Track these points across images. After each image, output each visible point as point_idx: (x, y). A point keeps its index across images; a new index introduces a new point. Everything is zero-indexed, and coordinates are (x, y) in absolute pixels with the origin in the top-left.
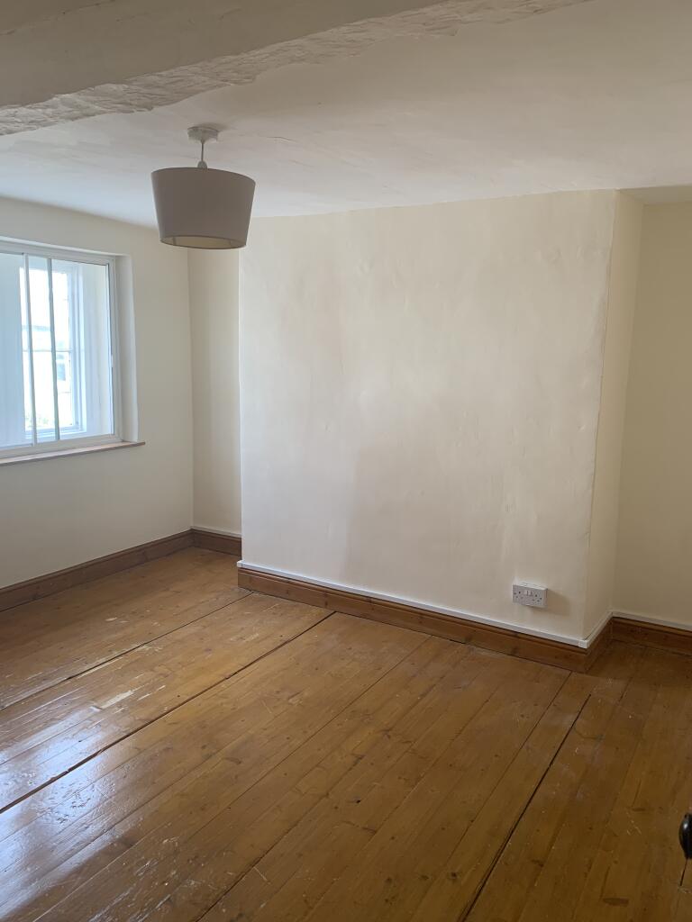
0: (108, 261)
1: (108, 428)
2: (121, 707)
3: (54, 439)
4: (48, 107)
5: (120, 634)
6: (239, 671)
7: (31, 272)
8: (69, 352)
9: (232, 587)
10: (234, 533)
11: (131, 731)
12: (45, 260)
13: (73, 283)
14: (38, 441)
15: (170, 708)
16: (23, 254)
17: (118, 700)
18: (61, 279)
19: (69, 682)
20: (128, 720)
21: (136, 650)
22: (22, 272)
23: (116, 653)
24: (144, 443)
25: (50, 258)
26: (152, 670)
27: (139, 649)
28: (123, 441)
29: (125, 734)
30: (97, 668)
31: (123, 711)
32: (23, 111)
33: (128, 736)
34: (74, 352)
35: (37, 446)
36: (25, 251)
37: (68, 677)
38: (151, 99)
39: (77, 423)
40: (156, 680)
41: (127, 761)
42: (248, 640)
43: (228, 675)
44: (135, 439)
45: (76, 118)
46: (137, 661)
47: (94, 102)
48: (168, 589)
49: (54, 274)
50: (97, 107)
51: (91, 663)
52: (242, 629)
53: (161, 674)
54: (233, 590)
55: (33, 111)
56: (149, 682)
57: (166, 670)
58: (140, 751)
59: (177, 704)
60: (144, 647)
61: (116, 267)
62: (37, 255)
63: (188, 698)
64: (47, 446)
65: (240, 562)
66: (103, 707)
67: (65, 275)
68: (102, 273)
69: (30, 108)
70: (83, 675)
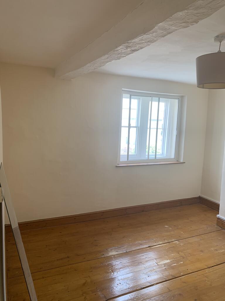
0: (179, 98)
1: (173, 156)
2: (165, 266)
3: (154, 158)
4: (153, 32)
5: (168, 234)
6: (214, 266)
7: (153, 102)
8: (163, 129)
9: (214, 224)
10: (217, 201)
11: (167, 279)
12: (158, 98)
13: (166, 106)
14: (149, 159)
15: (184, 274)
16: (151, 97)
17: (165, 263)
18: (162, 105)
19: (148, 248)
20: (167, 273)
21: (173, 242)
22: (150, 102)
23: (166, 241)
24: (185, 163)
25: (159, 97)
26: (179, 253)
27: (175, 242)
28: (177, 161)
29: (165, 280)
30: (159, 246)
31: (165, 268)
32: (145, 36)
33: (166, 281)
34: (164, 129)
35: (148, 160)
36: (151, 96)
37: (149, 246)
38: (198, 16)
39: (163, 153)
40: (179, 258)
41: (164, 293)
42: (219, 251)
43: (209, 266)
44: (182, 161)
45: (165, 36)
46: (173, 247)
47: (172, 25)
48: (188, 219)
49: (160, 103)
50: (173, 27)
51: (157, 243)
52: (217, 245)
53: (182, 256)
54: (214, 226)
55: (148, 36)
56: (176, 258)
57: (184, 255)
58: (170, 291)
59: (187, 273)
60: (177, 242)
61: (181, 99)
62: (155, 97)
63: (191, 272)
64: (152, 161)
65: (218, 215)
66: (159, 264)
67: (164, 103)
68: (176, 102)
69: (147, 35)
70: (154, 247)
